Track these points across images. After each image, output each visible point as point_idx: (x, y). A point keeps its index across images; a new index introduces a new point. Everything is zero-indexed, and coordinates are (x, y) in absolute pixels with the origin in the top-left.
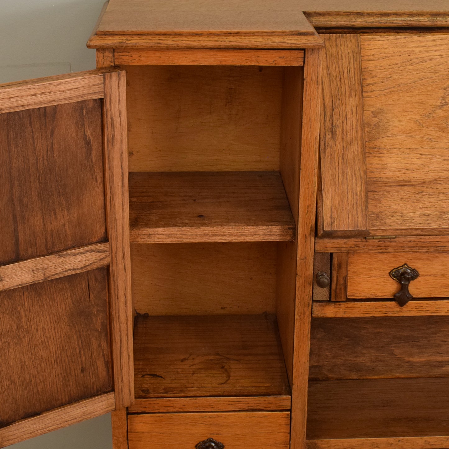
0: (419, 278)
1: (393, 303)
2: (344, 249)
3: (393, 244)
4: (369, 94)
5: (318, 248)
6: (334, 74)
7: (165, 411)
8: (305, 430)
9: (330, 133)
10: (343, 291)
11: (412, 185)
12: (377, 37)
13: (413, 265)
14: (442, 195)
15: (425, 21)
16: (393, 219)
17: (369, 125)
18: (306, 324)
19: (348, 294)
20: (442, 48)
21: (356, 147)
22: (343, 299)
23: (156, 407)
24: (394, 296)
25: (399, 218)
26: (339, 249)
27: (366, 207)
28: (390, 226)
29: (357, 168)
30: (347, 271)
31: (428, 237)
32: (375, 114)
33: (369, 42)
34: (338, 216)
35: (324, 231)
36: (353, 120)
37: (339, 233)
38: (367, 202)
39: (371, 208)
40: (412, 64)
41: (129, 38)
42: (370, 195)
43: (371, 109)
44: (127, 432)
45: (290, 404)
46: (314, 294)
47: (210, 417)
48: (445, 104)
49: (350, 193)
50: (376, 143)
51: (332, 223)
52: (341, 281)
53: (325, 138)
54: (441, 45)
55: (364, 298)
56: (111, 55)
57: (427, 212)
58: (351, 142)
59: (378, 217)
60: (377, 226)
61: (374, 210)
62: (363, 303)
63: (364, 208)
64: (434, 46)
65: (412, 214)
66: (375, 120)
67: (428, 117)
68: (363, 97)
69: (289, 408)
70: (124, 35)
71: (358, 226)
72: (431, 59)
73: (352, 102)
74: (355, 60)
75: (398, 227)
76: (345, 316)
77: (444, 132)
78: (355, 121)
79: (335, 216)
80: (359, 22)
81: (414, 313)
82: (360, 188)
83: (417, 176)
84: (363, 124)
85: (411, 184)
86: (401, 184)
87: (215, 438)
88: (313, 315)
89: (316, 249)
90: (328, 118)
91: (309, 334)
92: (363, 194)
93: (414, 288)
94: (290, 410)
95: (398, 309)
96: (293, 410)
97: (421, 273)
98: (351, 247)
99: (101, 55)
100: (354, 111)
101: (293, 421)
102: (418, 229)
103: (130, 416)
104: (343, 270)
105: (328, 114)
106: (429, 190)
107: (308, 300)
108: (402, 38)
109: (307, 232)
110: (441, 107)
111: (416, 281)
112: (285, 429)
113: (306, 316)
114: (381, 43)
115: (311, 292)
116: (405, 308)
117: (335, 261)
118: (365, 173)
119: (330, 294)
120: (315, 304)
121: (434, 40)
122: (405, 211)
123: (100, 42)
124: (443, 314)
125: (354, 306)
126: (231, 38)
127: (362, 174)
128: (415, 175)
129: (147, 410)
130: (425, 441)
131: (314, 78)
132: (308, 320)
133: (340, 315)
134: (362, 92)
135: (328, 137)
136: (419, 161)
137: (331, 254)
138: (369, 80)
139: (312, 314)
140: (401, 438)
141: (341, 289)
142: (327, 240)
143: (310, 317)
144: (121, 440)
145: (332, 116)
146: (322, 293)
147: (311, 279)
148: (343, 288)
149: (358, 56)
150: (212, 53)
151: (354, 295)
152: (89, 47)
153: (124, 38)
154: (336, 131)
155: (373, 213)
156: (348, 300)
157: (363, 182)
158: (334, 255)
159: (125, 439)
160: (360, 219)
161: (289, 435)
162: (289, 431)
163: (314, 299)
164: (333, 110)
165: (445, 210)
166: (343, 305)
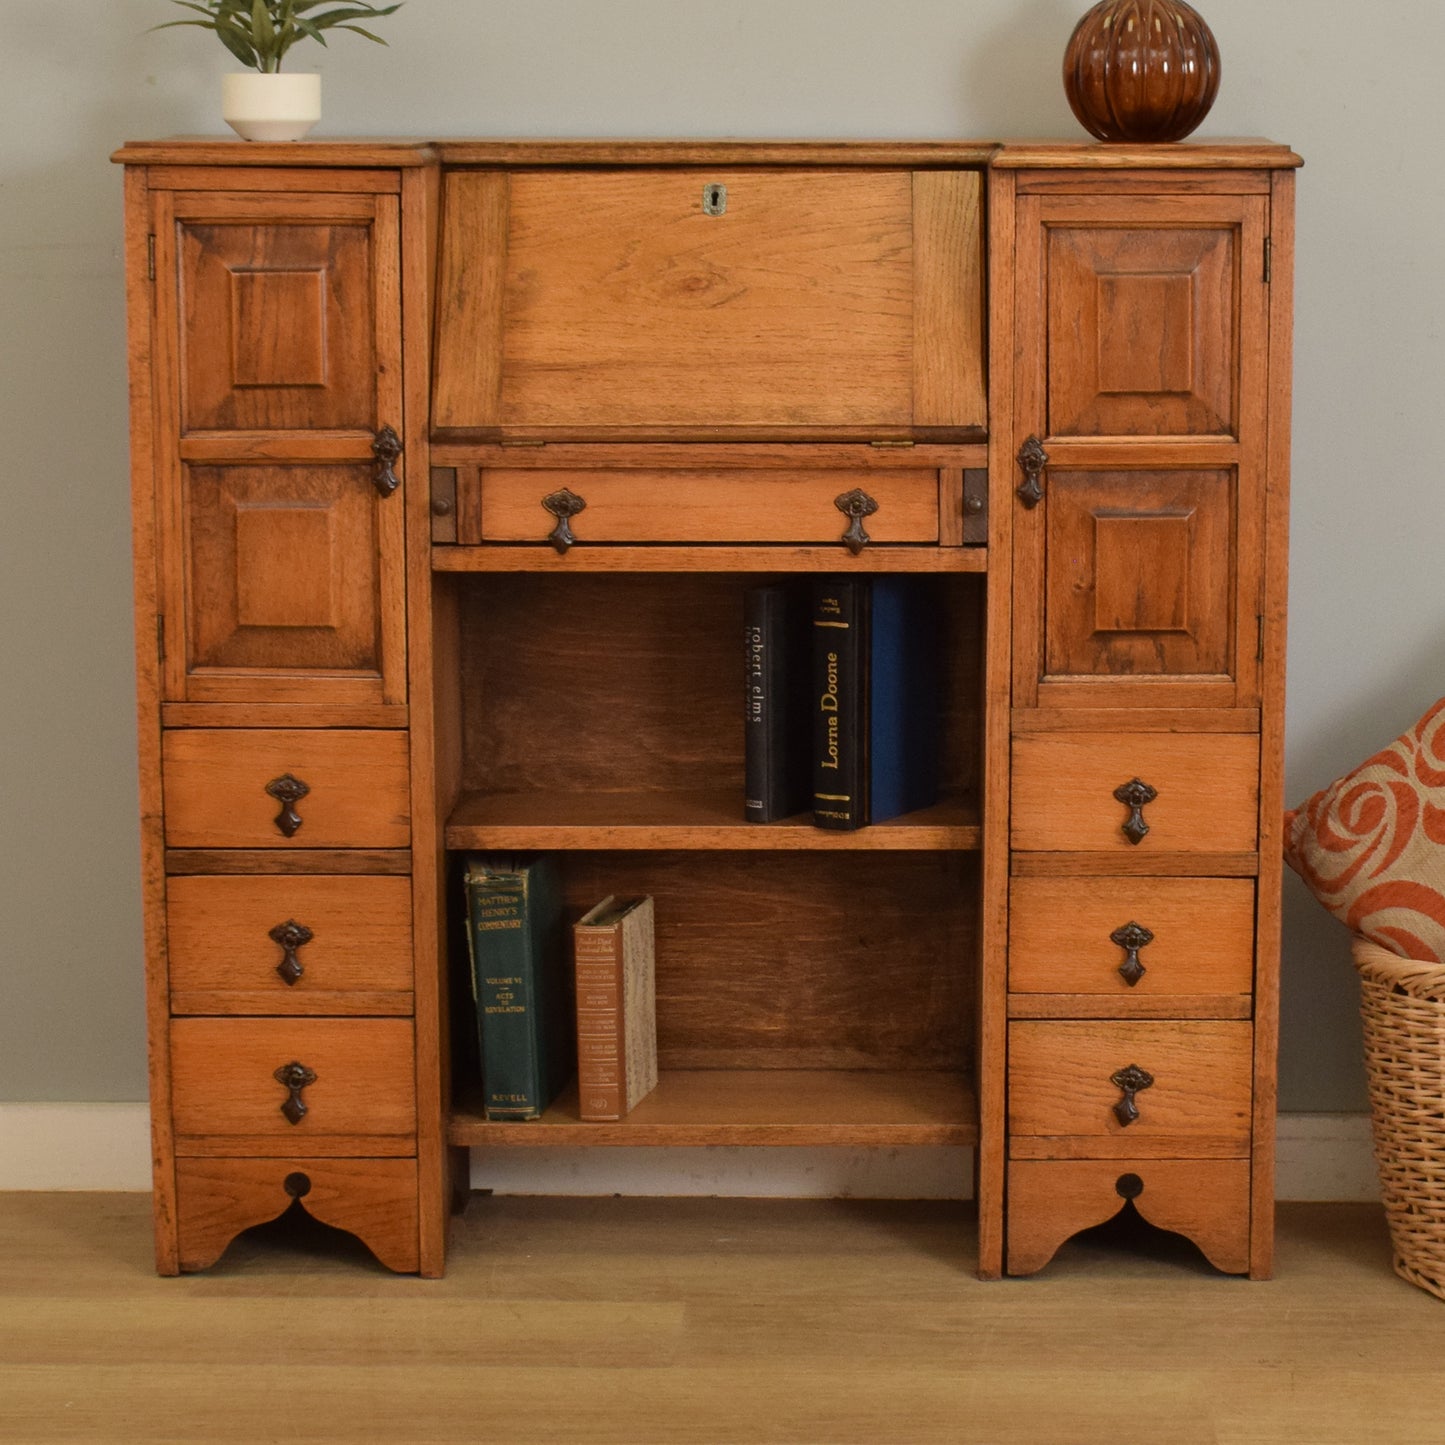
0: (585, 511)
1: (550, 550)
2: (474, 462)
3: (542, 455)
4: (517, 251)
5: (434, 460)
6: (470, 224)
7: (218, 725)
8: (432, 765)
9: (456, 302)
10: (475, 528)
11: (568, 370)
12: (535, 176)
13: (577, 491)
14: (608, 383)
15: (606, 156)
16: (536, 413)
17: (512, 291)
18: (424, 582)
19: (484, 533)
20: (627, 191)
21: (492, 321)
22: (476, 540)
23: (205, 718)
24: (551, 535)
25: (544, 411)
26: (465, 461)
27: (499, 397)
28: (531, 422)
29: (490, 347)
30: (480, 497)
31: (591, 445)
32: (522, 277)
33: (523, 184)
34: (458, 407)
35: (438, 428)
36: (491, 285)
37: (459, 432)
38: (500, 390)
39: (506, 398)
40: (582, 213)
41: (166, 150)
42: (506, 381)
43: (519, 272)
44: (162, 760)
45: (406, 717)
46: (434, 531)
47: (288, 737)
48: (626, 265)
49: (478, 378)
50: (522, 315)
51: (448, 417)
52: (471, 512)
53: (448, 307)
54: (628, 188)
55: (507, 539)
56: (144, 175)
57: (586, 404)
58: (486, 313)
59: (514, 410)
60: (511, 422)
61: (511, 401)
62: (506, 549)
63: (495, 398)
64: (618, 189)
65: (563, 407)
66: (522, 285)
67: (599, 282)
68: (508, 255)
69: (405, 725)
70: (159, 147)
71: (484, 421)
72: (611, 207)
73: (491, 262)
74: (501, 206)
75: (542, 424)
76: (483, 569)
77: (620, 301)
78: (493, 286)
79: (454, 408)
80: (509, 157)
81: (582, 567)
82: (492, 373)
83: (576, 358)
84: (506, 289)
85: (566, 368)
86: (551, 368)
87: (296, 773)
88: (434, 567)
89: (432, 461)
90: (455, 282)
91: (430, 599)
92: (495, 380)
93: (582, 526)
94: (407, 729)
95: (557, 560)
96: (411, 729)
97: (589, 503)
98: (481, 459)
99: (130, 175)
100: (494, 273)
101: (413, 747)
102: (571, 427)
103: (166, 732)
104: (474, 495)
105: (456, 277)
106: (590, 376)
107: (425, 543)
108: (571, 179)
109: (418, 435)
110: (619, 269)
111: (581, 514)
112: (401, 760)
113: (423, 568)
114: (540, 184)
115: (428, 530)
116: (568, 558)
117: (461, 481)
118: (501, 353)
119: (457, 532)
120: (436, 550)
121: (619, 181)
122: (553, 404)
123: (129, 155)
124: (626, 568)
125: (493, 552)
126: (300, 152)
127: (497, 355)
128: (571, 356)
129: (191, 723)
130: (653, 835)
131: (416, 210)
132: (426, 576)
133: (473, 568)
134: (508, 248)
135: (453, 306)
136: (579, 339)
137: (455, 469)
138: (520, 233)
139: (431, 564)
140: (614, 827)
141: (470, 525)
142: (446, 448)
143: (428, 568)
144: (151, 774)
145: (461, 280)
146: (444, 529)
147: (428, 508)
148: (474, 522)
149: (506, 200)
150: (278, 174)
151: (492, 535)
152: (113, 160)
153: (159, 150)
154: (465, 299)
155: (508, 405)
156: (485, 543)
157: (498, 364)
158: (459, 473)
159: (158, 773)
160: (489, 412)
161: (408, 772)
162: (407, 765)
163: (434, 540)
164: (464, 271)
165: (610, 402)
166: (477, 551)
